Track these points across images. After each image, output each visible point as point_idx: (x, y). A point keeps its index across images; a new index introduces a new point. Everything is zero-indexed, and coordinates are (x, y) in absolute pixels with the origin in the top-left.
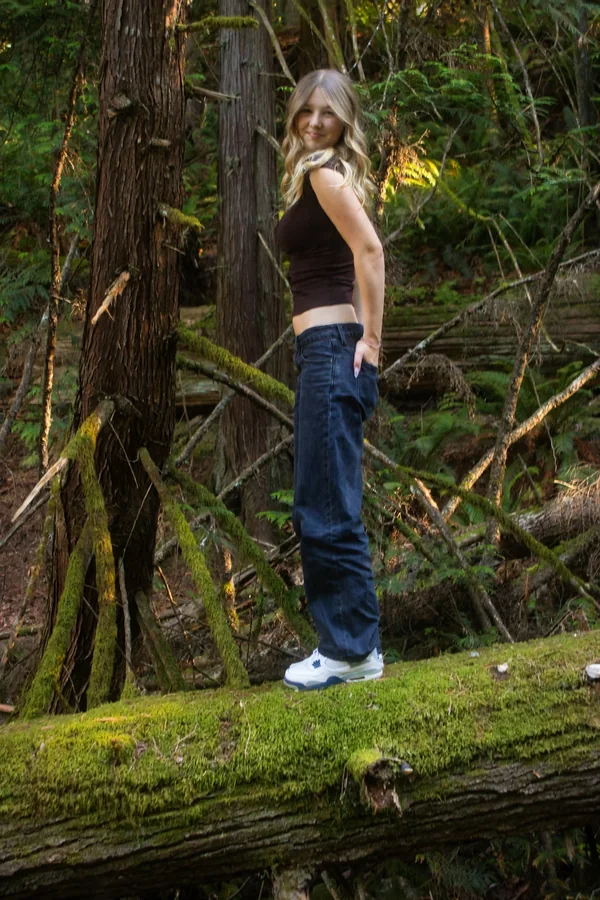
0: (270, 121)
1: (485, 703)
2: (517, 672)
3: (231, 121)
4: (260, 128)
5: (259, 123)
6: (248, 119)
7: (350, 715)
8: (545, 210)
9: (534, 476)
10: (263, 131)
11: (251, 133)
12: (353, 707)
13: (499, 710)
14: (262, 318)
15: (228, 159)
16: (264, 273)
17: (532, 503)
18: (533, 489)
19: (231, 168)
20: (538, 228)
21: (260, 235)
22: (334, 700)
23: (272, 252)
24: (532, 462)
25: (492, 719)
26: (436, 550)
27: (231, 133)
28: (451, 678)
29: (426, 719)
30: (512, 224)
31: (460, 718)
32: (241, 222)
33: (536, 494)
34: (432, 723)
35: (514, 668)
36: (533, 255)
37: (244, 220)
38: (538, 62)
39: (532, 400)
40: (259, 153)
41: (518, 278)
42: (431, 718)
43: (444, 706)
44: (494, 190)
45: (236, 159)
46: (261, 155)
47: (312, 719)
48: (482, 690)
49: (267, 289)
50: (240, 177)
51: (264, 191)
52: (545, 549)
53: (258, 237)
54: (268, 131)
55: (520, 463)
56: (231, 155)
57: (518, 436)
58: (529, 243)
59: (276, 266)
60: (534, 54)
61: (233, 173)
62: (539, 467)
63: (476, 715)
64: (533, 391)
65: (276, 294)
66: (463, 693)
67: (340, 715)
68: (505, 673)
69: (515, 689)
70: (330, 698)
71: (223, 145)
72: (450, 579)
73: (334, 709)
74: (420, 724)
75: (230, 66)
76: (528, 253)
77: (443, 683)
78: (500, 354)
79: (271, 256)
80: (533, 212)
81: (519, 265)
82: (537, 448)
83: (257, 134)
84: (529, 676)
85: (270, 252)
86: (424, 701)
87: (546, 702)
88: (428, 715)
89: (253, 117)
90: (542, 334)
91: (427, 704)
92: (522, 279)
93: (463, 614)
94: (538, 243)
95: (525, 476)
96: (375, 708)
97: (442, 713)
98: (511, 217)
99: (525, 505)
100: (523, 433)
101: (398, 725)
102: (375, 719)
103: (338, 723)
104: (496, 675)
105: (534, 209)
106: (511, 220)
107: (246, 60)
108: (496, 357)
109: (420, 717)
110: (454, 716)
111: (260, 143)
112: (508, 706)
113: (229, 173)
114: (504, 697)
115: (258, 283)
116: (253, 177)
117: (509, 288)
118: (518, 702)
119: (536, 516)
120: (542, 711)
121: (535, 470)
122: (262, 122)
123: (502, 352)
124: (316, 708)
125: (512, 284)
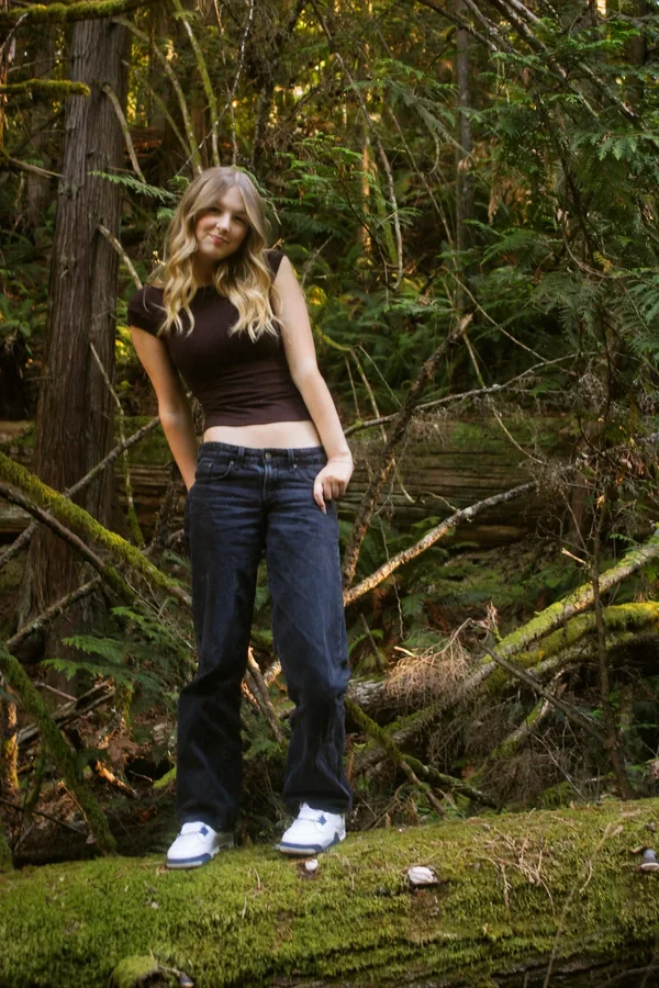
0: (114, 220)
1: (286, 906)
2: (328, 872)
3: (70, 218)
4: (102, 227)
5: (102, 222)
6: (90, 216)
7: (123, 913)
8: (412, 351)
9: (377, 640)
10: (105, 230)
11: (92, 233)
12: (128, 903)
13: (303, 915)
14: (86, 439)
15: (63, 258)
16: (93, 387)
17: (374, 671)
18: (375, 654)
19: (66, 268)
20: (405, 370)
21: (93, 348)
22: (105, 893)
23: (104, 366)
24: (376, 625)
25: (294, 926)
26: (253, 718)
27: (69, 230)
28: (249, 874)
29: (214, 924)
30: (377, 362)
31: (255, 923)
32: (71, 330)
33: (378, 661)
34: (222, 927)
35: (325, 866)
36: (395, 397)
37: (75, 327)
38: (418, 193)
39: (382, 556)
40: (99, 256)
41: (376, 418)
42: (221, 921)
43: (238, 908)
44: (360, 323)
45: (73, 259)
46: (102, 257)
47: (76, 916)
48: (284, 890)
49: (95, 407)
50: (75, 280)
51: (101, 297)
52: (375, 725)
53: (90, 349)
54: (111, 231)
55: (362, 625)
56: (68, 254)
57: (358, 593)
58: (393, 385)
59: (108, 382)
60: (415, 185)
61: (67, 275)
62: (385, 630)
63: (275, 921)
64: (382, 545)
65: (105, 414)
66: (261, 892)
67: (110, 913)
68: (314, 871)
69: (322, 892)
70: (101, 890)
71: (59, 241)
72: (266, 752)
73: (105, 904)
74: (207, 928)
75: (73, 157)
76: (390, 394)
77: (237, 879)
78: (350, 502)
79: (103, 371)
80: (401, 351)
81: (377, 403)
82: (383, 608)
83: (98, 233)
84: (341, 877)
85: (101, 366)
86: (214, 900)
87: (358, 910)
88: (217, 917)
89: (95, 215)
90: (396, 483)
91: (217, 904)
92: (379, 419)
93: (277, 794)
94: (403, 384)
95: (367, 638)
96: (155, 905)
97: (234, 916)
98: (377, 354)
99: (366, 673)
100: (366, 589)
101: (180, 928)
102: (152, 919)
103: (107, 922)
104: (303, 873)
105: (402, 349)
106: (376, 358)
107: (92, 151)
108: (346, 505)
109: (207, 920)
110: (249, 919)
111: (102, 244)
112: (313, 912)
113: (64, 273)
114: (310, 900)
115: (86, 398)
116: (91, 281)
117: (363, 427)
118: (326, 907)
119: (375, 685)
120: (353, 920)
121: (379, 634)
122: (105, 222)
123: (354, 499)
124: (83, 903)
125: (366, 423)
